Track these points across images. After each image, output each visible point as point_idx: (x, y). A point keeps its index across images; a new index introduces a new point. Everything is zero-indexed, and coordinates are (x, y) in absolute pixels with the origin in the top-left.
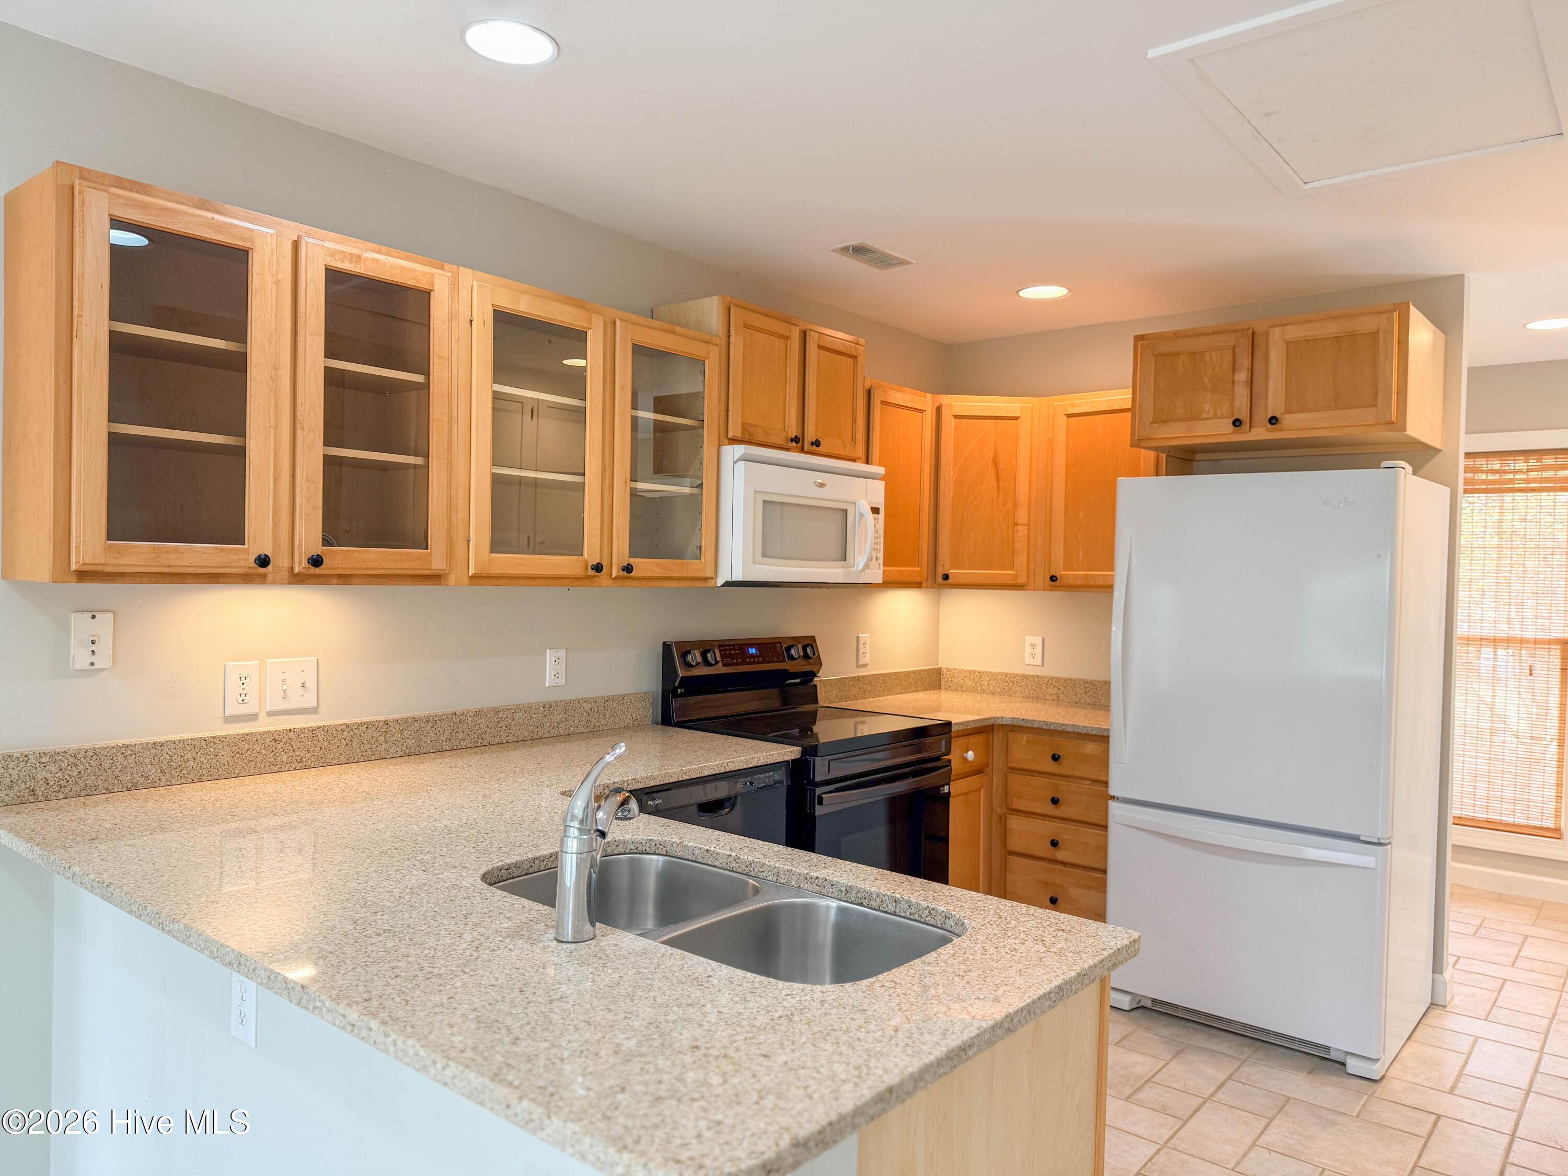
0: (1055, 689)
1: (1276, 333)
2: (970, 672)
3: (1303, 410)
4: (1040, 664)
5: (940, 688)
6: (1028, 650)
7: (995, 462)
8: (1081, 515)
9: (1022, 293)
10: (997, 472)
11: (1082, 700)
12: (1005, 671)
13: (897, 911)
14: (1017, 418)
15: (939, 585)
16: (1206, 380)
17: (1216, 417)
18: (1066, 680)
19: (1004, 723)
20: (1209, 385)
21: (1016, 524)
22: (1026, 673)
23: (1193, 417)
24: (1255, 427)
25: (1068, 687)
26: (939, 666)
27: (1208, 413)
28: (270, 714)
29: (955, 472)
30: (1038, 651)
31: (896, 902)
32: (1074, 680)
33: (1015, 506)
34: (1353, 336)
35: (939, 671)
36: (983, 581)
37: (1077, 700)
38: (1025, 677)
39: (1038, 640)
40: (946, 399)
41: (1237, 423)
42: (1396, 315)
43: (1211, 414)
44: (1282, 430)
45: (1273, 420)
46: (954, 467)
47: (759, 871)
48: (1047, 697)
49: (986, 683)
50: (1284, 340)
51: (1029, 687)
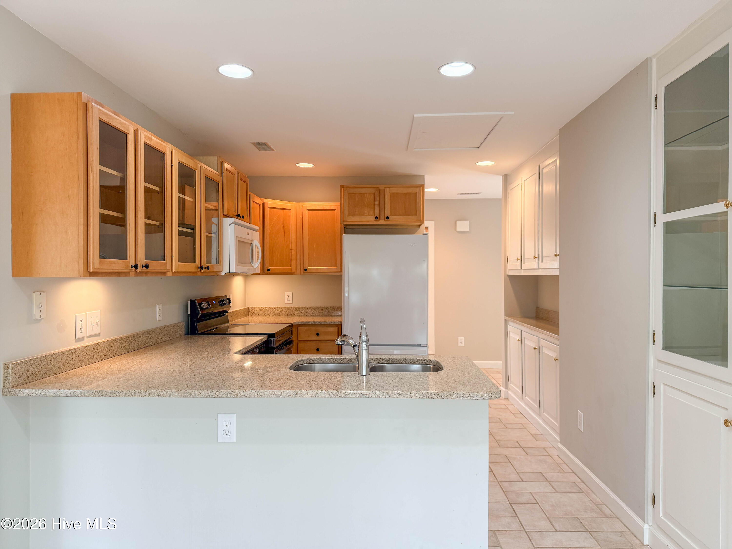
0: (298, 312)
1: (387, 190)
2: (262, 308)
3: (396, 215)
4: (291, 302)
5: (248, 316)
6: (286, 298)
7: (283, 226)
8: (314, 246)
9: (297, 165)
10: (284, 230)
11: (309, 315)
12: (277, 307)
13: (406, 362)
14: (290, 210)
15: (265, 273)
16: (365, 203)
17: (369, 215)
18: (302, 308)
19: (298, 324)
20: (366, 205)
21: (291, 250)
22: (286, 306)
23: (362, 215)
24: (381, 219)
25: (303, 310)
26: (247, 307)
27: (366, 214)
28: (88, 337)
29: (270, 229)
30: (290, 298)
31: (405, 360)
32: (306, 307)
33: (290, 243)
34: (409, 193)
35: (248, 309)
36: (278, 271)
37: (307, 315)
38: (286, 308)
39: (290, 294)
40: (265, 200)
41: (376, 218)
42: (421, 188)
43: (367, 214)
44: (389, 221)
45: (388, 218)
46: (269, 227)
47: (354, 361)
48: (295, 315)
49: (269, 312)
50: (390, 193)
51: (288, 312)
